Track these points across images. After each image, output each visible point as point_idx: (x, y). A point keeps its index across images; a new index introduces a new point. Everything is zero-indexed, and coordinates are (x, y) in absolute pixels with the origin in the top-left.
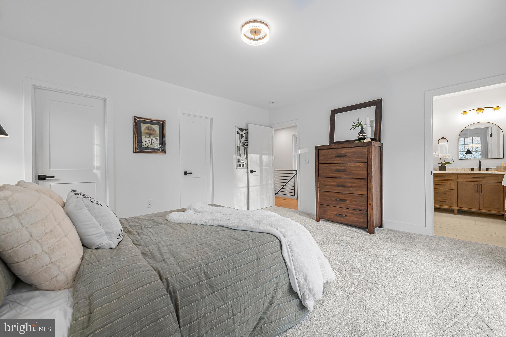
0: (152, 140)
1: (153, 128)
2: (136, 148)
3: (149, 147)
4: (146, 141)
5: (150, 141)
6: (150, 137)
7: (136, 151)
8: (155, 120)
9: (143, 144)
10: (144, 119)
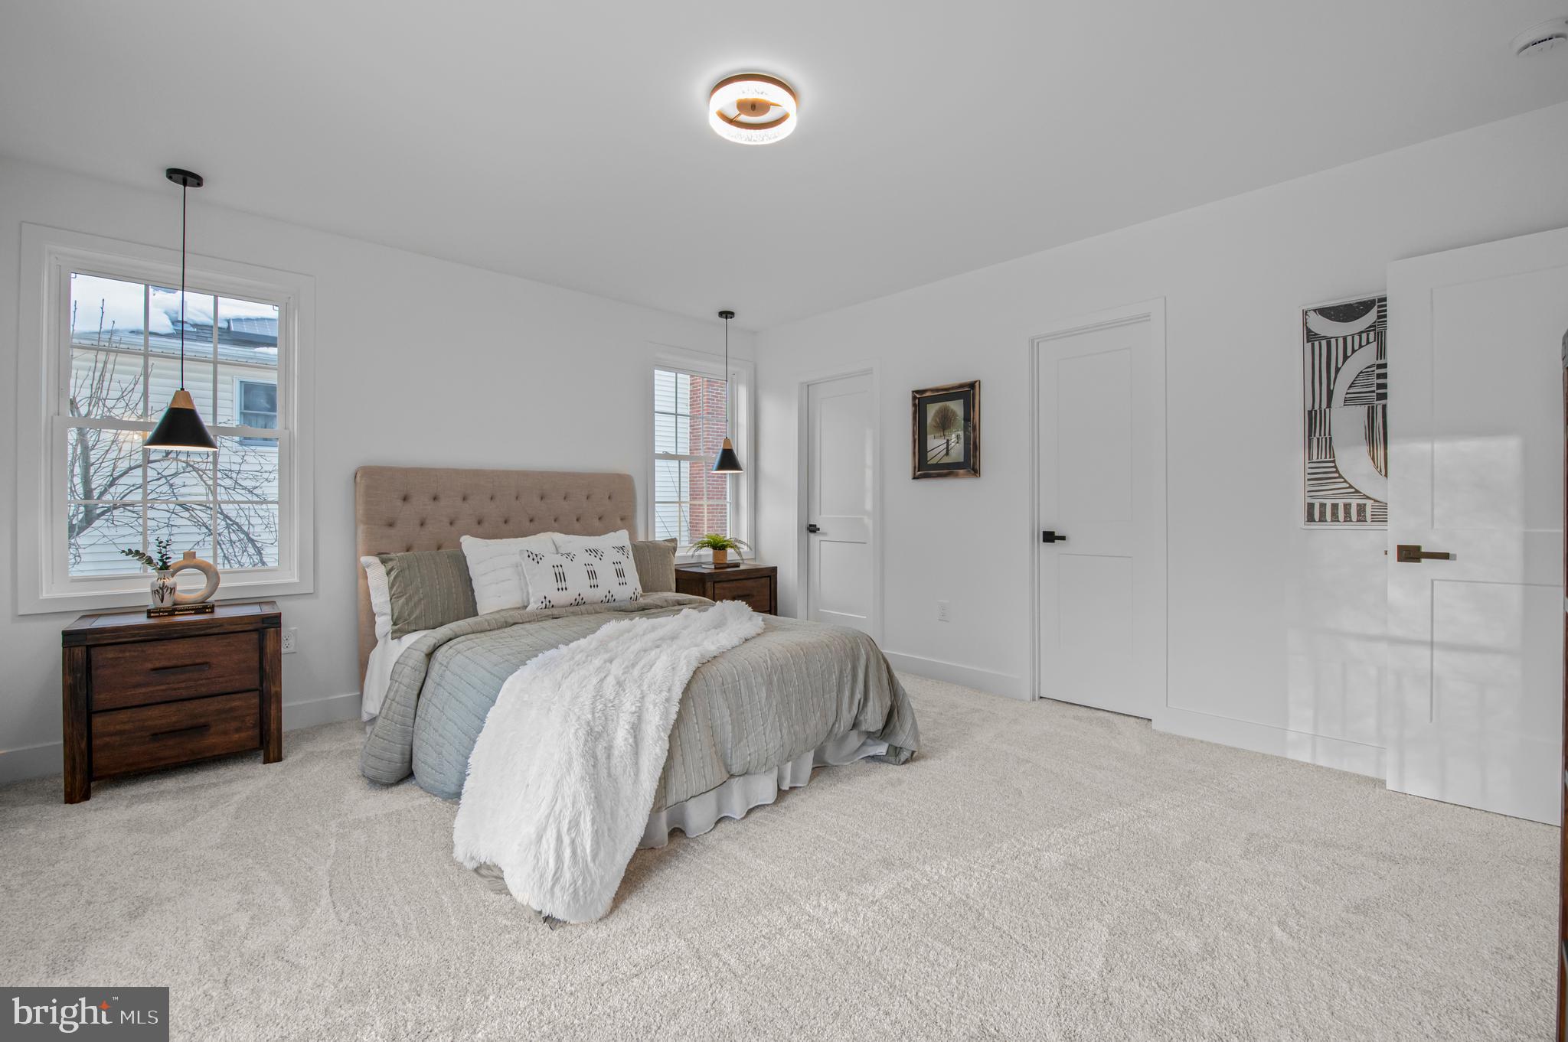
0: (948, 441)
1: (952, 410)
2: (915, 467)
3: (942, 461)
4: (935, 444)
5: (945, 446)
6: (944, 435)
7: (915, 474)
8: (953, 388)
9: (930, 455)
10: (932, 390)
